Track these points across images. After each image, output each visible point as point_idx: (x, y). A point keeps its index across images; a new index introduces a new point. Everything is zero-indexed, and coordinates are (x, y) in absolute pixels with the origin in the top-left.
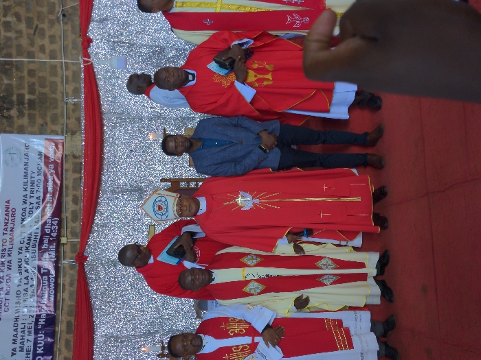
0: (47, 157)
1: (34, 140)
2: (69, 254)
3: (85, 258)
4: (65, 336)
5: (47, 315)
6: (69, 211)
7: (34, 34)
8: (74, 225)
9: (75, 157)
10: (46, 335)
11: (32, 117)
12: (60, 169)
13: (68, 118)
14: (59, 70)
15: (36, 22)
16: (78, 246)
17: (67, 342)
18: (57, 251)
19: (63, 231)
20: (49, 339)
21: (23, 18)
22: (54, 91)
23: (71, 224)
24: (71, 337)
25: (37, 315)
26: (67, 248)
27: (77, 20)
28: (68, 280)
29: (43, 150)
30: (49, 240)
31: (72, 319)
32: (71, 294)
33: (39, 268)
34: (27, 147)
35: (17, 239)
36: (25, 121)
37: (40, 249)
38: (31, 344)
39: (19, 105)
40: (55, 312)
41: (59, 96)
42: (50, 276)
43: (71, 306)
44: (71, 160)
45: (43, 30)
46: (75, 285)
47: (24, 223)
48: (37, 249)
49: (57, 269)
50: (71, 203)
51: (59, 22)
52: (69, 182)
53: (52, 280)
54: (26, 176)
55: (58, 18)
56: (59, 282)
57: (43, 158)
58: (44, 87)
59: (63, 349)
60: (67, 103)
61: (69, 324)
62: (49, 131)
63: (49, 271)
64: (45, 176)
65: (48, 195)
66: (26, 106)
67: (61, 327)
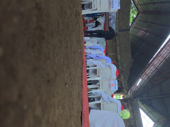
3: (105, 18)
8: (107, 22)
18: (108, 18)
27: (107, 46)
35: (113, 20)
53: (109, 15)
65: (110, 25)
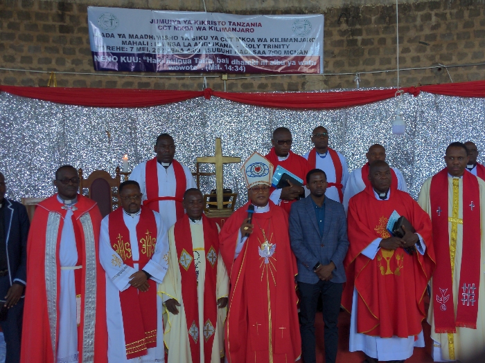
0: (302, 58)
1: (319, 46)
2: (213, 82)
3: (208, 98)
4: (136, 81)
5: (155, 64)
6: (252, 81)
7: (420, 42)
8: (239, 86)
9: (303, 84)
10: (137, 65)
11: (340, 43)
12: (292, 71)
13: (340, 77)
14: (387, 66)
15: (432, 43)
16: (219, 91)
17: (131, 84)
18: (215, 72)
19: (233, 77)
20: (133, 67)
21: (435, 32)
22: (367, 62)
23: (240, 83)
24: (135, 86)
25: (155, 55)
26: (217, 81)
27: (435, 82)
28: (188, 82)
29: (309, 55)
30: (225, 64)
31: (152, 87)
32: (175, 85)
33: (198, 56)
34: (312, 40)
35: (225, 34)
36: (337, 37)
37: (216, 55)
38: (129, 51)
39: (351, 31)
40: (158, 71)
41: (361, 67)
42: (191, 66)
43: (164, 85)
44: (300, 81)
45: (424, 50)
46: (183, 89)
47: (240, 41)
48: (216, 53)
49: (198, 72)
50: (260, 82)
51: (433, 64)
52: (279, 79)
53: (187, 68)
54: (284, 40)
55: (437, 64)
56: (186, 74)
57: (301, 55)
58: (370, 53)
59: (124, 80)
60: (354, 75)
61: (148, 84)
62: (328, 59)
63: (196, 64)
64: (285, 58)
65: (266, 61)
66: (351, 38)
67: (144, 77)
